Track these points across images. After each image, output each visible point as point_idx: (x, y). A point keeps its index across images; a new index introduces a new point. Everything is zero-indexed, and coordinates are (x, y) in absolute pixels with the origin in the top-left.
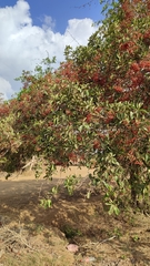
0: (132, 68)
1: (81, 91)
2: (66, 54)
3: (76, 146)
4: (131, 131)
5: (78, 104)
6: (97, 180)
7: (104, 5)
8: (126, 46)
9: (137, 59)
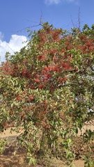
0: (44, 69)
1: (12, 81)
2: (7, 56)
3: (8, 118)
4: (44, 107)
5: (12, 89)
6: (22, 141)
7: (29, 33)
8: (41, 57)
9: (47, 65)
